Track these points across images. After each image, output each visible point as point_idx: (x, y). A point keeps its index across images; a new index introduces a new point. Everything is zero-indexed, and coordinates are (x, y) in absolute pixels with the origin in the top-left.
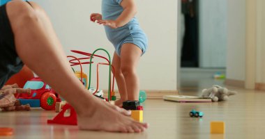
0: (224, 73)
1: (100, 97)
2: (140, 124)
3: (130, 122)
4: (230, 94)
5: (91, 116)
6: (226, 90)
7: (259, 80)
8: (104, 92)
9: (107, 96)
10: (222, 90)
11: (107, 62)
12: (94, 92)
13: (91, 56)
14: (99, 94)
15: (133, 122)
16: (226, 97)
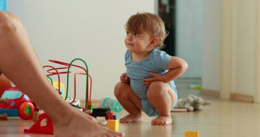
0: (200, 83)
1: (77, 106)
2: (115, 133)
3: (106, 132)
4: (205, 104)
5: (67, 125)
6: (201, 100)
7: (234, 91)
8: (81, 102)
9: (84, 106)
10: (198, 100)
11: (84, 72)
12: (71, 101)
13: (69, 65)
14: (75, 104)
15: (109, 131)
16: (201, 107)
